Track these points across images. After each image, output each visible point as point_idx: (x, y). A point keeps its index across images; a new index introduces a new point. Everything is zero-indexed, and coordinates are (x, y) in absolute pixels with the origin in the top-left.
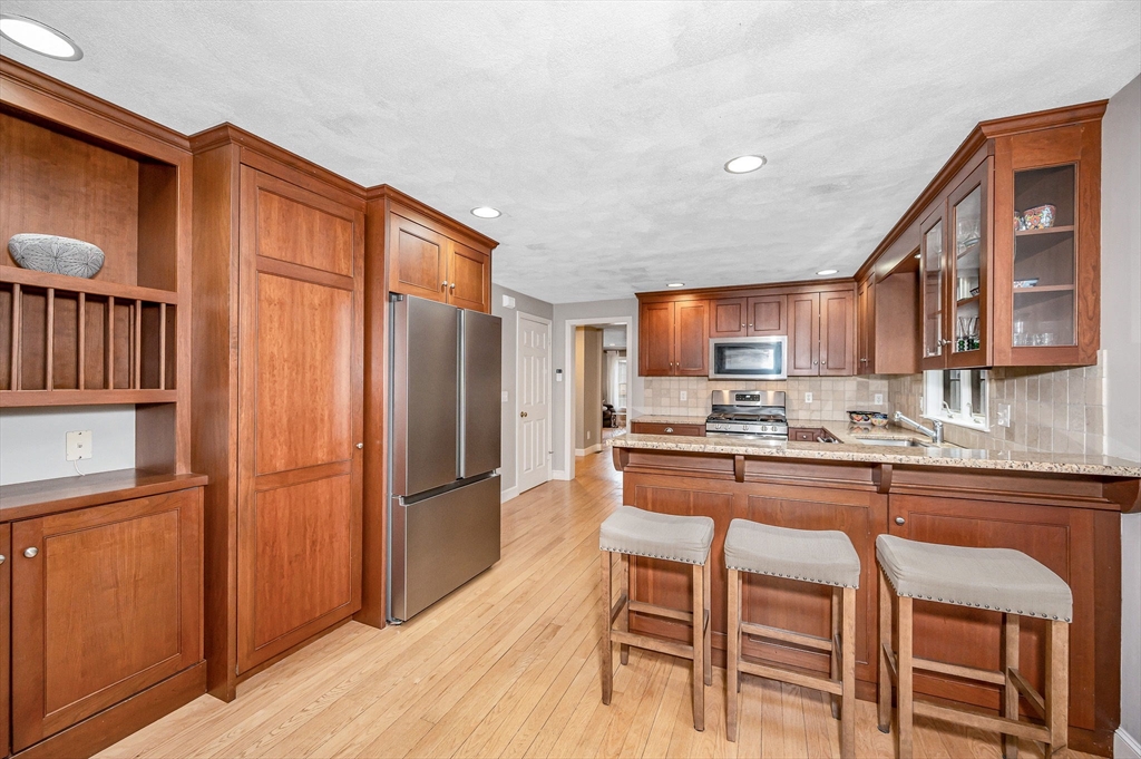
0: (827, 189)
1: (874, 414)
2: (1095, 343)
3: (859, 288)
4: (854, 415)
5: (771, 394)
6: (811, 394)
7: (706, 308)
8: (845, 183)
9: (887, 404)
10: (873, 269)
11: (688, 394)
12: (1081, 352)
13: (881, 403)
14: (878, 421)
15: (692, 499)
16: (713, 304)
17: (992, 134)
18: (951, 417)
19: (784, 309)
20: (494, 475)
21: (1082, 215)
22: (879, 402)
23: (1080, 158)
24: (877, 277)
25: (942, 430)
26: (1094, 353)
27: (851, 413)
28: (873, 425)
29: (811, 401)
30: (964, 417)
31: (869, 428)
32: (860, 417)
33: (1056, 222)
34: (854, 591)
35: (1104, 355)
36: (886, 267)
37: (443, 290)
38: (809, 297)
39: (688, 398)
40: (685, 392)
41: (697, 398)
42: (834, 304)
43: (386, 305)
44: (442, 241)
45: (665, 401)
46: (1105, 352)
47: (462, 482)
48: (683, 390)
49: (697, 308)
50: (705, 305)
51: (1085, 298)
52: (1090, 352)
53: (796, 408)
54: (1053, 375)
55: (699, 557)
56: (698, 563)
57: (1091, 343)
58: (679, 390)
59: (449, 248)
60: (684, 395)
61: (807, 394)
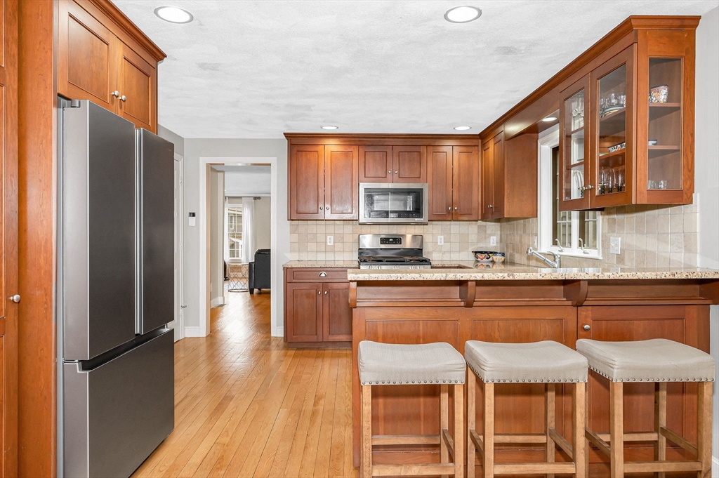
0: (509, 50)
1: (495, 253)
2: (691, 189)
3: (483, 145)
4: (479, 255)
5: (409, 237)
6: (442, 237)
7: (356, 154)
8: (522, 48)
9: (499, 245)
10: (501, 128)
11: (334, 239)
12: (685, 195)
13: (495, 245)
14: (498, 258)
15: (421, 328)
16: (362, 150)
17: (638, 26)
18: (562, 251)
19: (424, 160)
20: (166, 330)
21: (686, 96)
22: (493, 243)
23: (684, 54)
24: (506, 135)
25: (560, 261)
26: (691, 196)
27: (476, 253)
28: (493, 262)
29: (443, 243)
30: (574, 250)
31: (491, 265)
32: (484, 255)
33: (669, 99)
34: (584, 384)
35: (697, 196)
36: (513, 128)
37: (112, 101)
38: (445, 149)
39: (334, 242)
40: (332, 237)
41: (343, 242)
42: (464, 156)
43: (54, 110)
44: (112, 40)
45: (312, 246)
46: (698, 194)
47: (140, 339)
48: (330, 234)
49: (346, 154)
50: (354, 150)
51: (687, 156)
52: (689, 195)
53: (431, 250)
54: (656, 212)
55: (458, 378)
56: (459, 383)
57: (690, 188)
58: (326, 234)
59: (118, 50)
60: (330, 241)
61: (439, 237)
